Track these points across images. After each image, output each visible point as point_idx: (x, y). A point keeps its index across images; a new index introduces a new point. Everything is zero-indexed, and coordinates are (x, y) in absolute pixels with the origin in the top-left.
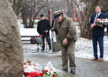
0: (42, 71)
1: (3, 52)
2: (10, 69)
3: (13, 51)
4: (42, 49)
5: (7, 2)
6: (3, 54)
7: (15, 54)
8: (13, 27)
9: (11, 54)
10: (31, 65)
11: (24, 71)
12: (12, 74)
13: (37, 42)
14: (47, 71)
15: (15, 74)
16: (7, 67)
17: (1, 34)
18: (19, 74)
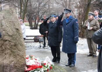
0: (41, 64)
1: (9, 49)
2: (15, 63)
3: (17, 48)
4: (43, 46)
5: (12, 9)
6: (9, 51)
7: (19, 50)
8: (17, 29)
9: (15, 50)
10: (32, 59)
11: (26, 64)
12: (16, 67)
13: (39, 41)
14: (45, 64)
15: (19, 66)
16: (12, 61)
17: (7, 35)
18: (23, 67)
